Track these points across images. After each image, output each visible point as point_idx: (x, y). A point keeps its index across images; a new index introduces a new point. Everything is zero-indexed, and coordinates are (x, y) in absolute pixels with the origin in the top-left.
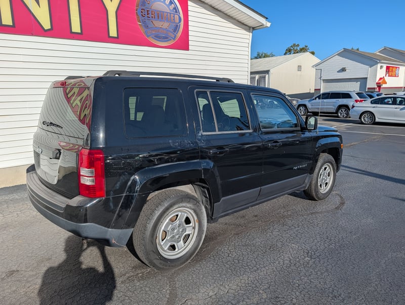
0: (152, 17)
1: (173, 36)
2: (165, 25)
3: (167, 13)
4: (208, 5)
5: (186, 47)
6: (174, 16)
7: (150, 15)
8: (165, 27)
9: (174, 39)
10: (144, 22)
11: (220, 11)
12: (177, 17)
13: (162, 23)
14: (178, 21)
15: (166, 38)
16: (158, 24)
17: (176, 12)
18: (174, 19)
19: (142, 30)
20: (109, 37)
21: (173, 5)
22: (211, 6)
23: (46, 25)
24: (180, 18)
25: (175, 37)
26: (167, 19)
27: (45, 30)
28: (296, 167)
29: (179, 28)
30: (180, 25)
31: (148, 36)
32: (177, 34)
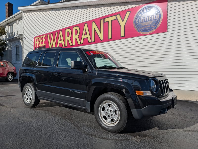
3: (151, 16)
7: (141, 21)
8: (150, 24)
9: (155, 28)
10: (137, 26)
12: (158, 16)
15: (150, 29)
17: (158, 13)
19: (136, 29)
20: (121, 37)
23: (102, 39)
24: (160, 16)
25: (156, 26)
26: (151, 19)
27: (101, 41)
28: (72, 90)
29: (159, 21)
30: (160, 19)
31: (139, 31)
32: (157, 25)
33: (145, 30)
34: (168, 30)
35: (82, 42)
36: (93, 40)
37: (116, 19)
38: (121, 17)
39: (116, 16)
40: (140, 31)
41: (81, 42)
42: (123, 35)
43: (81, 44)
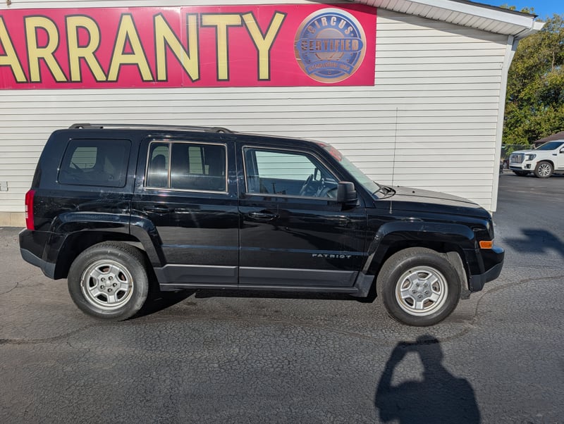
0: (317, 49)
1: (348, 69)
2: (336, 56)
3: (340, 39)
4: (415, 15)
5: (370, 82)
6: (351, 43)
7: (314, 47)
8: (335, 59)
9: (349, 73)
10: (305, 57)
11: (438, 20)
12: (356, 43)
13: (331, 54)
14: (357, 48)
15: (335, 73)
16: (324, 56)
17: (355, 36)
18: (351, 47)
19: (302, 66)
20: (259, 80)
21: (350, 27)
22: (419, 16)
23: (195, 76)
24: (361, 44)
25: (352, 68)
26: (339, 47)
27: (193, 81)
28: (318, 254)
29: (358, 57)
30: (360, 53)
31: (309, 74)
32: (354, 65)
33: (324, 73)
34: (376, 81)
35: (113, 76)
36: (162, 76)
37: (241, 26)
38: (256, 22)
39: (241, 14)
40: (312, 72)
41: (107, 76)
42: (264, 74)
43: (107, 81)
